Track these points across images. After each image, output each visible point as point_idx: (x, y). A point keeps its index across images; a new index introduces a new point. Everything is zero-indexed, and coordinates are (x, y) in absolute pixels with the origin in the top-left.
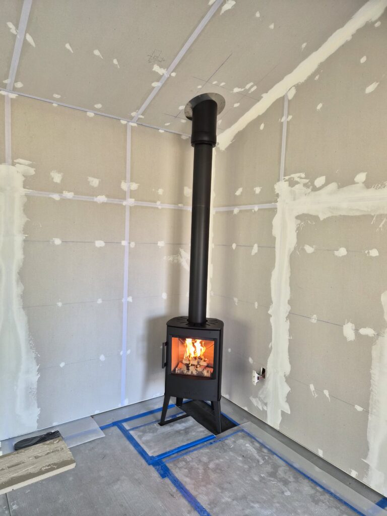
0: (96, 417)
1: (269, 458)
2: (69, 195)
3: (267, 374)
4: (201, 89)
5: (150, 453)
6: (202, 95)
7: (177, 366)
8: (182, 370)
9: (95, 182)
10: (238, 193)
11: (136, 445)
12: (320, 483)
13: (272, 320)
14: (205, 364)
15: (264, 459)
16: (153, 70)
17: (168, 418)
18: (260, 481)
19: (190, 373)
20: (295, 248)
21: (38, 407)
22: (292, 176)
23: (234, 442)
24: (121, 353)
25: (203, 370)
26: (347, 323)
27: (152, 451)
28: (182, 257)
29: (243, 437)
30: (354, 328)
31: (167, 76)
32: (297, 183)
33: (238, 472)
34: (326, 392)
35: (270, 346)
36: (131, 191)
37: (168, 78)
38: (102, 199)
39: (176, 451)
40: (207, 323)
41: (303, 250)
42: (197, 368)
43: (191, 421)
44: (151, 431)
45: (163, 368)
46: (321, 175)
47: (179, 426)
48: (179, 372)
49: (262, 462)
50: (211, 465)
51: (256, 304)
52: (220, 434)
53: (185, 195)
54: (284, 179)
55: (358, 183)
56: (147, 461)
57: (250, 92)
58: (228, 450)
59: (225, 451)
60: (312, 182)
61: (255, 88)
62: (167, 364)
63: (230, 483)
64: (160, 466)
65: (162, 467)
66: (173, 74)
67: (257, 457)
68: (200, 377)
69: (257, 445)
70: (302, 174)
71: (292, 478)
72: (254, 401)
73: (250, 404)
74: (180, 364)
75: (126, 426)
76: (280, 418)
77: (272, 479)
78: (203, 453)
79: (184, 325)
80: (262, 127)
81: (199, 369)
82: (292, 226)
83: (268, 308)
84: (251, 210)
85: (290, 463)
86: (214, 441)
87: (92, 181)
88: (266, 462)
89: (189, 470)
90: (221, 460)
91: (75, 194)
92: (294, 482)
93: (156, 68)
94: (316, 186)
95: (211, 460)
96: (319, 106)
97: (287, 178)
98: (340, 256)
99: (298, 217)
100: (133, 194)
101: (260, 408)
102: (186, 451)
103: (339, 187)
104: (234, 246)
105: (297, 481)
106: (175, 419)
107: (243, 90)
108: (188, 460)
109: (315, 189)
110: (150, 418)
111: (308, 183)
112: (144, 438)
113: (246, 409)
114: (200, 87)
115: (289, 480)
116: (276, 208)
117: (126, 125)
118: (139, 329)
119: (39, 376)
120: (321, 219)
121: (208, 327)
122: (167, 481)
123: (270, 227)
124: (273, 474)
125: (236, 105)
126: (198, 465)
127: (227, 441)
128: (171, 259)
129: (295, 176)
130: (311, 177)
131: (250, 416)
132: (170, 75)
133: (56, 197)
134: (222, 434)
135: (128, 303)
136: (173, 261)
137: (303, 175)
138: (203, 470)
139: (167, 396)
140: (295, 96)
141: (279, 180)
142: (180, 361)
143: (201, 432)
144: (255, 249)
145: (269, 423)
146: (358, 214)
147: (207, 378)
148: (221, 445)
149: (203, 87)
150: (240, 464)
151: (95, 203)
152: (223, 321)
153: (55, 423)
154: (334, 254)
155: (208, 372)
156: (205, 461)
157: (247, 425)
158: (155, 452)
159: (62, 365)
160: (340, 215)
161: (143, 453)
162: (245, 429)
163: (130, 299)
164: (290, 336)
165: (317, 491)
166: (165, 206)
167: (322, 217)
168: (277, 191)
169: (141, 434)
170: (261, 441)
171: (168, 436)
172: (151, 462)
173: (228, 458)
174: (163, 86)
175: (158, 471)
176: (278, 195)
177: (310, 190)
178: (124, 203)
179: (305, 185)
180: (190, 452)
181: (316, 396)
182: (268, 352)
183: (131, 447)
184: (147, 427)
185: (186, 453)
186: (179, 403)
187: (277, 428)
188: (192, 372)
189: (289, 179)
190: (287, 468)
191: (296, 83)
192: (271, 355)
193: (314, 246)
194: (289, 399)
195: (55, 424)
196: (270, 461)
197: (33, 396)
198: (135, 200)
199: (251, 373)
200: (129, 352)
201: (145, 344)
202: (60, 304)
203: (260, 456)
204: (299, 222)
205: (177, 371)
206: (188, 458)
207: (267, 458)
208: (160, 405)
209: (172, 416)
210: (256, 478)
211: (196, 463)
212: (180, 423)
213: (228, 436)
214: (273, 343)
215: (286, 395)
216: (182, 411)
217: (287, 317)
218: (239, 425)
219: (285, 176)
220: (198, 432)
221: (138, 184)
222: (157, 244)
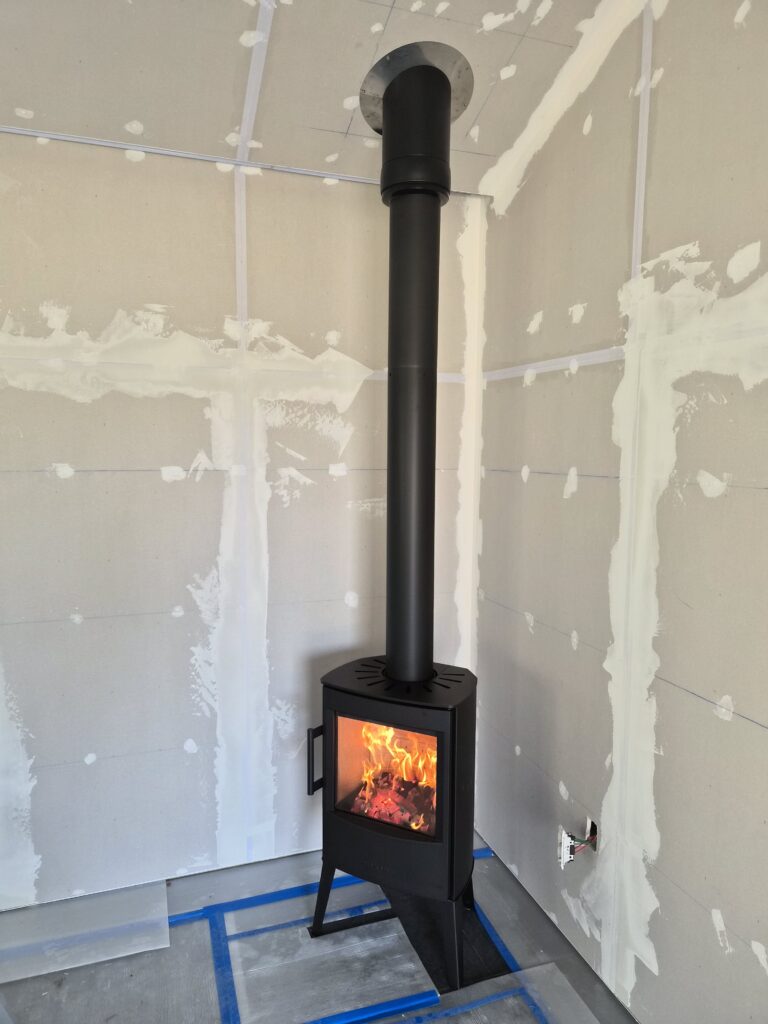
0: (175, 886)
4: (381, 34)
6: (392, 55)
10: (533, 326)
13: (612, 689)
20: (671, 482)
21: (37, 853)
22: (664, 256)
29: (516, 1016)
31: (269, 5)
32: (678, 276)
35: (607, 763)
36: (251, 340)
41: (695, 486)
43: (394, 934)
44: (283, 950)
46: (749, 240)
47: (357, 945)
51: (575, 638)
52: (453, 995)
54: (643, 269)
60: (721, 268)
62: (324, 784)
70: (690, 246)
72: (571, 902)
73: (562, 908)
75: (232, 923)
76: (632, 979)
80: (588, 125)
82: (664, 410)
83: (602, 653)
84: (562, 372)
86: (430, 1015)
94: (731, 281)
96: (742, 13)
97: (650, 265)
99: (679, 385)
101: (585, 928)
104: (525, 473)
106: (356, 921)
107: (511, 17)
109: (730, 290)
111: (708, 272)
112: (255, 971)
113: (553, 918)
114: (377, 28)
116: (622, 362)
117: (232, 173)
119: (34, 782)
120: (748, 386)
123: (608, 417)
125: (507, 73)
128: (367, 506)
129: (672, 257)
130: (718, 253)
132: (279, 2)
134: (460, 995)
136: (373, 512)
137: (694, 250)
141: (628, 277)
143: (405, 975)
144: (572, 484)
145: (606, 979)
147: (419, 835)
149: (385, 26)
153: (79, 890)
159: (90, 759)
164: (657, 746)
168: (624, 311)
169: (253, 954)
176: (626, 322)
177: (713, 295)
179: (702, 281)
181: (730, 950)
182: (602, 777)
184: (276, 934)
187: (625, 999)
189: (657, 267)
192: (611, 789)
193: (725, 475)
199: (555, 831)
202: (77, 619)
204: (682, 398)
209: (352, 910)
212: (362, 937)
213: (472, 1004)
214: (615, 758)
215: (648, 919)
216: (384, 897)
217: (649, 690)
218: (520, 969)
219: (645, 259)
220: (396, 974)
221: (270, 323)
222: (328, 470)
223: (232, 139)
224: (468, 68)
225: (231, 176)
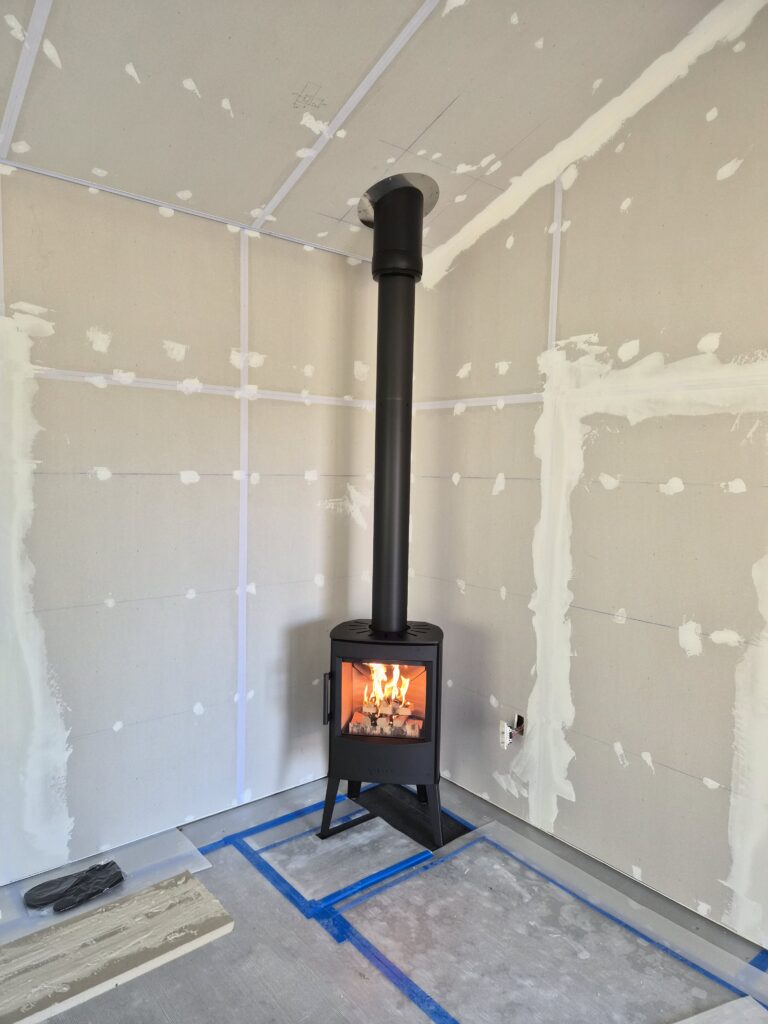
0: (188, 830)
1: (541, 889)
2: (126, 378)
3: (528, 727)
4: (392, 164)
5: (308, 895)
6: (394, 178)
7: (350, 720)
8: (362, 725)
9: (177, 351)
10: (463, 373)
11: (278, 881)
12: (644, 933)
13: (535, 621)
14: (408, 712)
15: (531, 891)
16: (302, 123)
17: (335, 822)
18: (530, 935)
19: (377, 731)
20: (580, 481)
21: (70, 816)
22: (573, 339)
23: (471, 862)
24: (236, 698)
25: (405, 724)
26: (686, 622)
27: (311, 890)
28: (351, 502)
29: (486, 852)
30: (700, 631)
31: (328, 136)
32: (584, 353)
33: (485, 921)
34: (647, 757)
35: (532, 673)
36: (250, 369)
37: (331, 140)
38: (192, 385)
39: (359, 887)
40: (409, 631)
41: (598, 483)
42: (391, 720)
43: (380, 826)
44: (305, 850)
45: (324, 723)
46: (631, 338)
47: (358, 838)
48: (355, 730)
49: (527, 898)
50: (432, 911)
51: (503, 592)
52: (441, 849)
53: (357, 377)
54: (557, 345)
55: (704, 353)
56: (303, 911)
57: (488, 174)
58: (460, 879)
59: (455, 881)
60: (613, 352)
61: (498, 165)
62: (332, 715)
63: (472, 943)
64: (331, 920)
65: (334, 920)
66: (341, 134)
67: (518, 889)
68: (398, 739)
69: (516, 865)
70: (592, 335)
71: (588, 924)
72: (503, 781)
73: (493, 786)
74: (356, 714)
75: (253, 843)
76: (555, 811)
77: (551, 929)
78: (413, 888)
79: (365, 636)
80: (510, 242)
81: (397, 723)
82: (574, 437)
83: (528, 599)
84: (490, 407)
85: (581, 895)
86: (431, 864)
87: (172, 349)
88: (536, 898)
89: (388, 923)
90: (451, 900)
91: (137, 376)
92: (592, 932)
93: (308, 120)
94: (620, 360)
95: (429, 901)
96: (626, 204)
97: (562, 343)
98: (672, 493)
99: (585, 420)
100: (253, 376)
101: (515, 792)
102: (379, 885)
103: (668, 361)
104: (456, 478)
105: (598, 930)
106: (348, 825)
107: (475, 168)
108: (385, 903)
109: (619, 365)
110: (298, 825)
111: (604, 353)
112: (292, 866)
113: (485, 796)
114: (391, 160)
115: (584, 928)
116: (542, 403)
117: (239, 233)
118: (271, 649)
119: (71, 751)
120: (633, 423)
121: (412, 639)
122: (348, 947)
123: (531, 439)
124: (553, 920)
125: (460, 199)
126: (405, 912)
127: (456, 862)
128: (331, 505)
129: (579, 340)
130: (611, 341)
131: (495, 811)
132: (335, 135)
133: (99, 381)
134: (446, 849)
135: (248, 594)
136: (335, 510)
137: (595, 338)
138: (417, 922)
139: (333, 778)
140: (577, 182)
141: (545, 348)
142: (358, 709)
143: (403, 846)
144: (500, 483)
145: (533, 821)
146: (704, 412)
147: (412, 740)
148: (445, 870)
149: (397, 160)
150: (487, 905)
151: (178, 394)
152: (442, 628)
153: (106, 846)
154: (657, 491)
155: (413, 727)
156: (419, 904)
157: (491, 828)
158: (315, 892)
159: (118, 726)
160: (671, 416)
161: (293, 896)
162: (490, 836)
163: (252, 589)
164: (572, 650)
165: (638, 945)
166: (318, 400)
167: (634, 419)
168: (543, 369)
169: (284, 857)
170: (522, 858)
171: (338, 858)
172: (310, 911)
173: (461, 895)
174: (320, 156)
175: (327, 928)
176: (544, 377)
177: (608, 367)
178: (237, 395)
179: (600, 357)
180: (386, 886)
181: (627, 764)
182: (528, 682)
183: (269, 886)
184: (294, 842)
185: (379, 891)
186: (354, 792)
187: (550, 829)
188: (382, 729)
189: (567, 345)
190: (577, 906)
191: (578, 157)
192: (536, 688)
193: (619, 476)
194: (573, 772)
195: (104, 848)
196: (543, 895)
197: (59, 795)
198: (259, 388)
199: (497, 725)
200: (251, 694)
201: (283, 677)
202: (110, 603)
203: (523, 887)
204: (588, 428)
205: (353, 729)
206: (384, 898)
207: (536, 889)
208: (320, 796)
209: (343, 819)
210: (522, 930)
211: (401, 908)
212: (359, 832)
213: (456, 852)
214: (539, 666)
215: (566, 766)
216: (361, 808)
217: (566, 615)
218: (475, 828)
219: (558, 339)
220: (396, 847)
221: (265, 356)
222: (303, 475)
223: (255, 213)
224: (437, 193)
225: (237, 237)
